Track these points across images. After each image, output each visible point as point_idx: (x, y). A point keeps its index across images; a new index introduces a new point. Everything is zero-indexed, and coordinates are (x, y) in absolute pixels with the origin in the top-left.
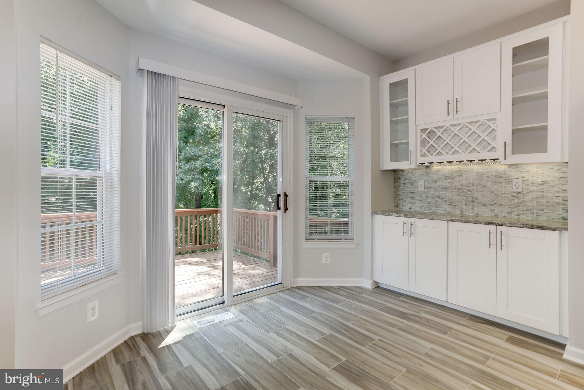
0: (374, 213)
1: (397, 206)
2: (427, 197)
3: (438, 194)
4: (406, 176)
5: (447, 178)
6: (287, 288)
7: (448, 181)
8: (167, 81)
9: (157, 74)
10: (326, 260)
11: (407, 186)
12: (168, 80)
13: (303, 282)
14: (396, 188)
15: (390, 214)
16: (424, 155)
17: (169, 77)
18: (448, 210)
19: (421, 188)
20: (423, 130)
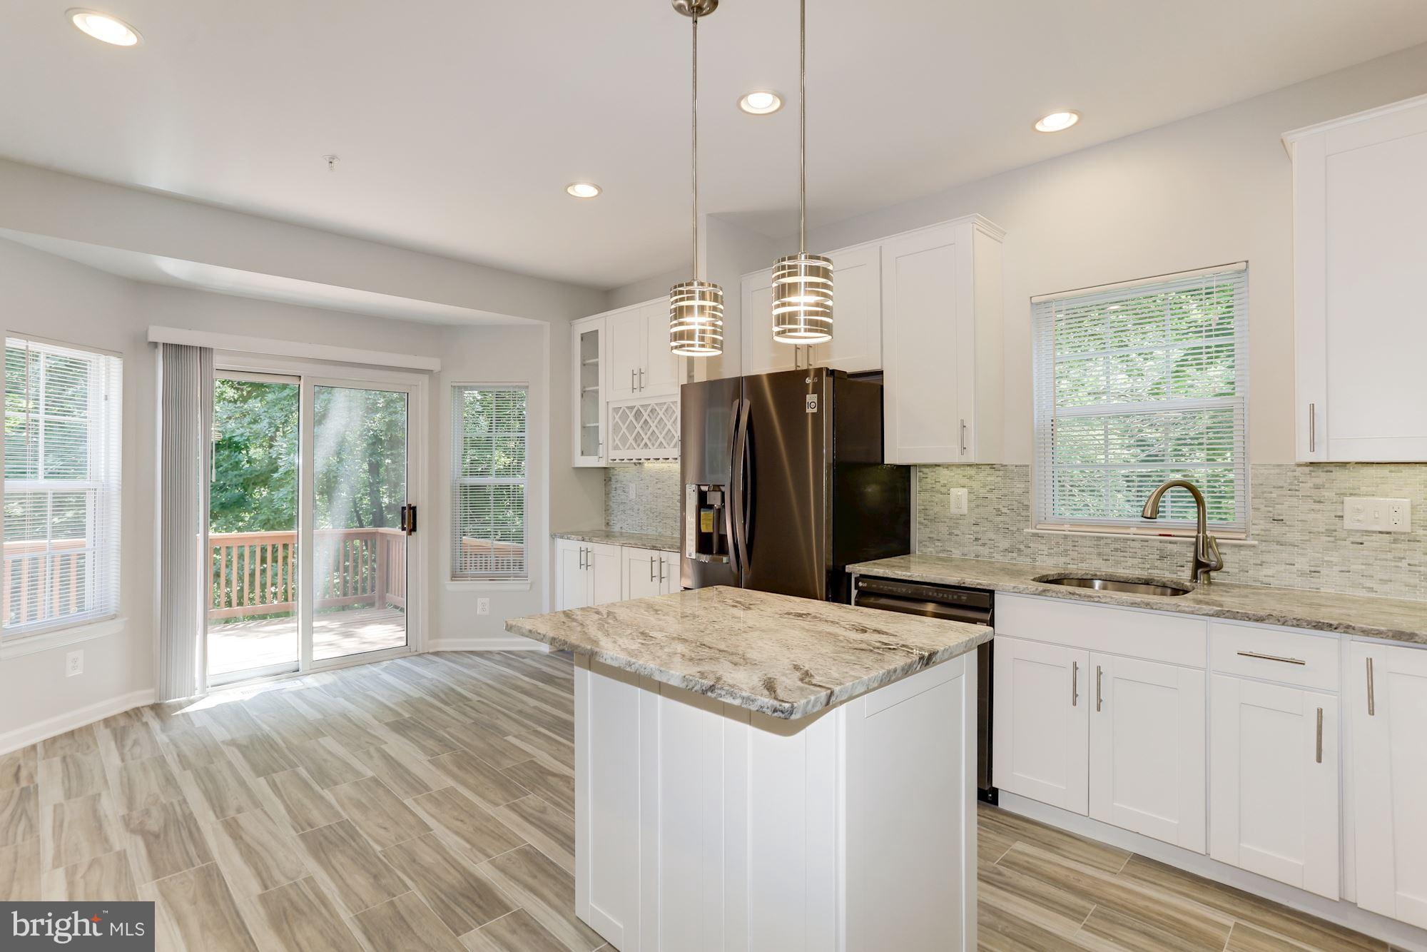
0: (553, 536)
1: (608, 524)
2: (638, 510)
3: (649, 506)
4: (617, 477)
5: (658, 481)
6: (416, 653)
7: (659, 486)
8: (196, 356)
9: (179, 347)
10: (483, 610)
11: (619, 492)
12: (197, 352)
13: (446, 644)
14: (607, 494)
15: (569, 536)
16: (616, 448)
17: (199, 349)
18: (660, 530)
19: (632, 495)
20: (616, 410)
